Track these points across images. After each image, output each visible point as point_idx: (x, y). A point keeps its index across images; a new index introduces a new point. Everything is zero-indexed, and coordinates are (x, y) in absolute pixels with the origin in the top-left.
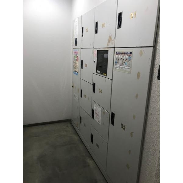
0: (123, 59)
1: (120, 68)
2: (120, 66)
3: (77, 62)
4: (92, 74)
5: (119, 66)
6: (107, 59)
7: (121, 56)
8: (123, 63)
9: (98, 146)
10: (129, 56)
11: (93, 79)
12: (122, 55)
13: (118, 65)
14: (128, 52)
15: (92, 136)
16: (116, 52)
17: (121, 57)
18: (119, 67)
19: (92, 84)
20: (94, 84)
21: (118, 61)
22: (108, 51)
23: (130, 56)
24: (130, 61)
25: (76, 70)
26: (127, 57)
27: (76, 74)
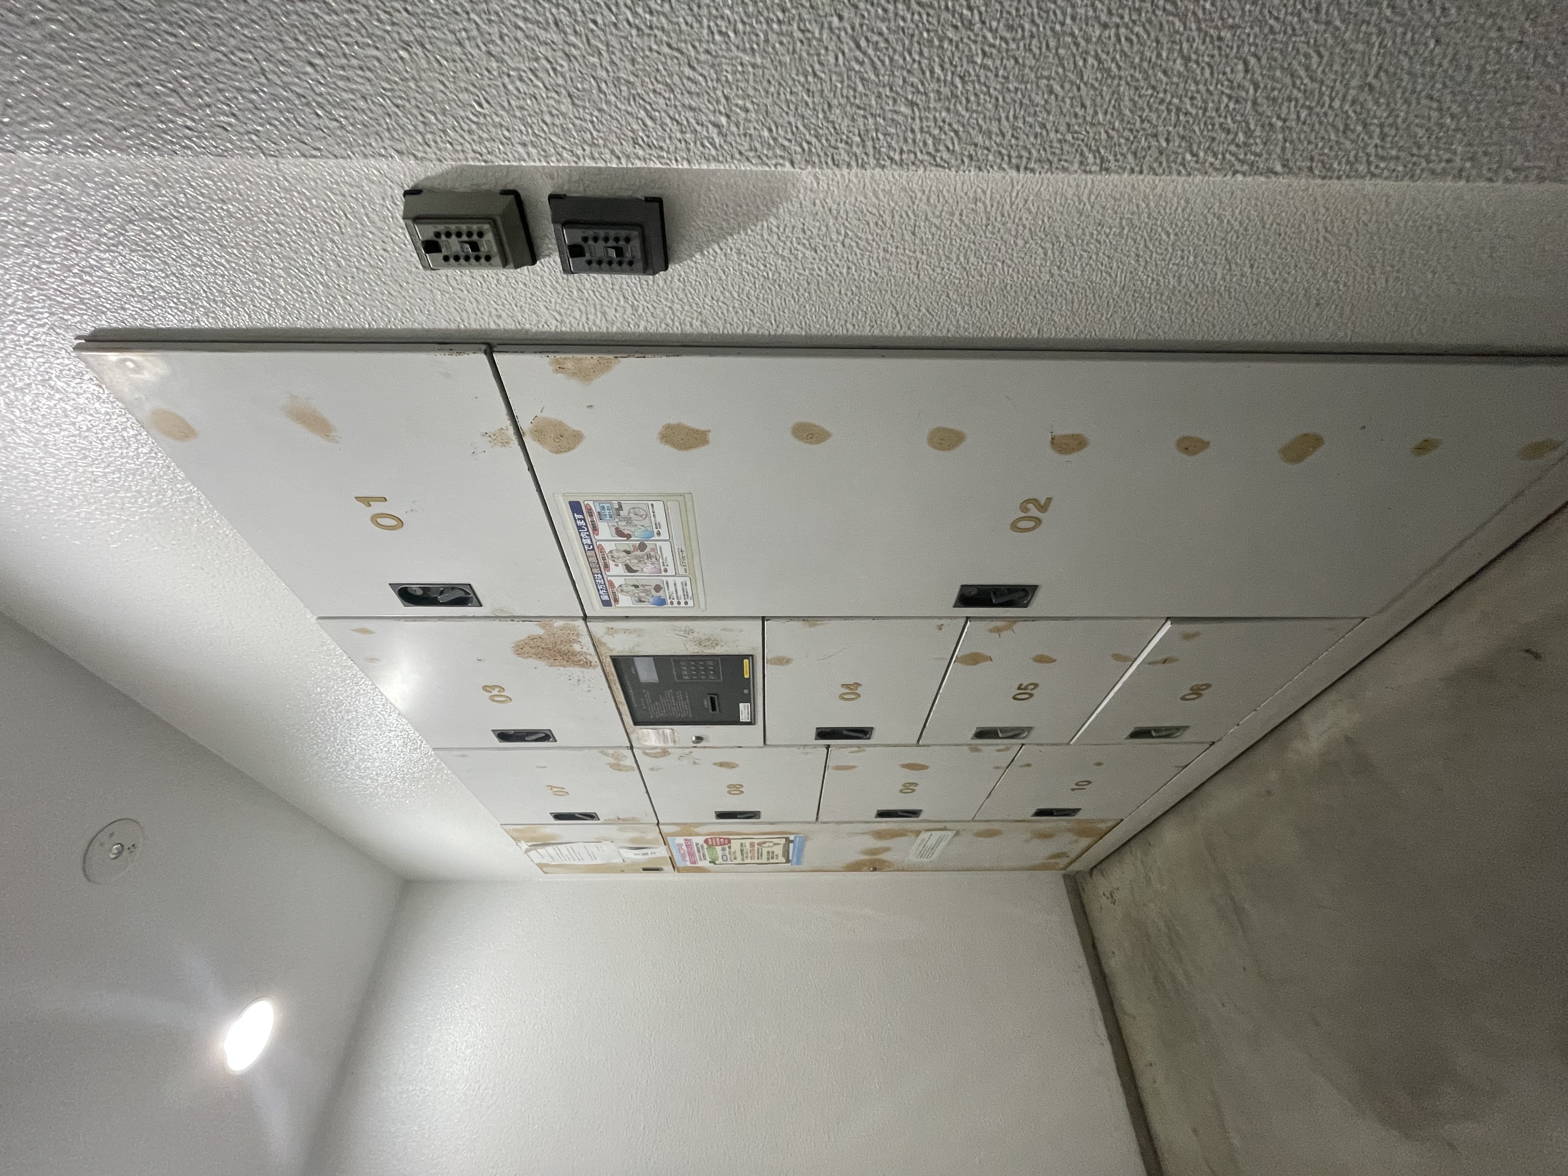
0: (627, 559)
1: (681, 571)
2: (671, 571)
3: (735, 845)
4: (766, 749)
5: (674, 584)
6: (661, 661)
7: (616, 573)
8: (649, 557)
9: (1197, 691)
10: (596, 517)
11: (798, 746)
12: (606, 566)
13: (672, 588)
14: (579, 528)
15: (1140, 734)
16: (607, 603)
17: (621, 570)
18: (679, 580)
19: (828, 747)
20: (823, 734)
21: (647, 592)
22: (615, 660)
23: (596, 509)
24: (620, 507)
25: (779, 850)
26: (605, 531)
27: (800, 851)
